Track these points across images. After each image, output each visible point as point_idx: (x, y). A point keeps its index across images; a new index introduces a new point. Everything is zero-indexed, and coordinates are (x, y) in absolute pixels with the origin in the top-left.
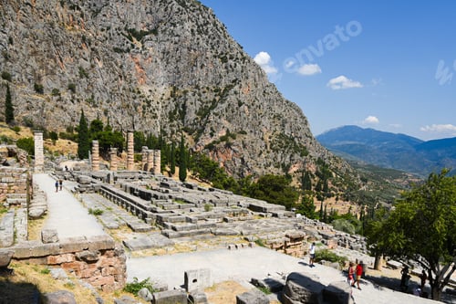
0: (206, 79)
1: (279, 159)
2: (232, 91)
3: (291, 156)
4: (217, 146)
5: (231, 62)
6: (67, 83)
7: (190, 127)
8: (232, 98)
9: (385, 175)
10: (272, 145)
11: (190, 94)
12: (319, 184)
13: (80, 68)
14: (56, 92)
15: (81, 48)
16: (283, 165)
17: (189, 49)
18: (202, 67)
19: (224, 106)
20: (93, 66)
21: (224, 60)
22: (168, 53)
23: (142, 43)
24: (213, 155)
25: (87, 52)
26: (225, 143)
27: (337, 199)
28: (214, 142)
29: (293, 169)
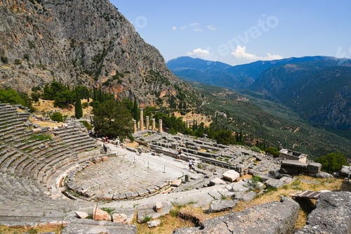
0: (96, 34)
1: (153, 88)
2: (116, 42)
3: (160, 86)
4: (112, 83)
5: (112, 20)
6: (23, 54)
7: (89, 70)
8: (117, 48)
9: (212, 91)
10: (146, 79)
11: (86, 45)
12: (181, 104)
13: (29, 41)
14: (17, 62)
15: (27, 26)
16: (156, 92)
17: (81, 11)
18: (92, 25)
19: (113, 53)
20: (36, 39)
21: (107, 19)
22: (64, 13)
23: (42, 5)
24: (109, 90)
25: (31, 28)
26: (117, 80)
27: (193, 113)
28: (109, 80)
29: (162, 95)
